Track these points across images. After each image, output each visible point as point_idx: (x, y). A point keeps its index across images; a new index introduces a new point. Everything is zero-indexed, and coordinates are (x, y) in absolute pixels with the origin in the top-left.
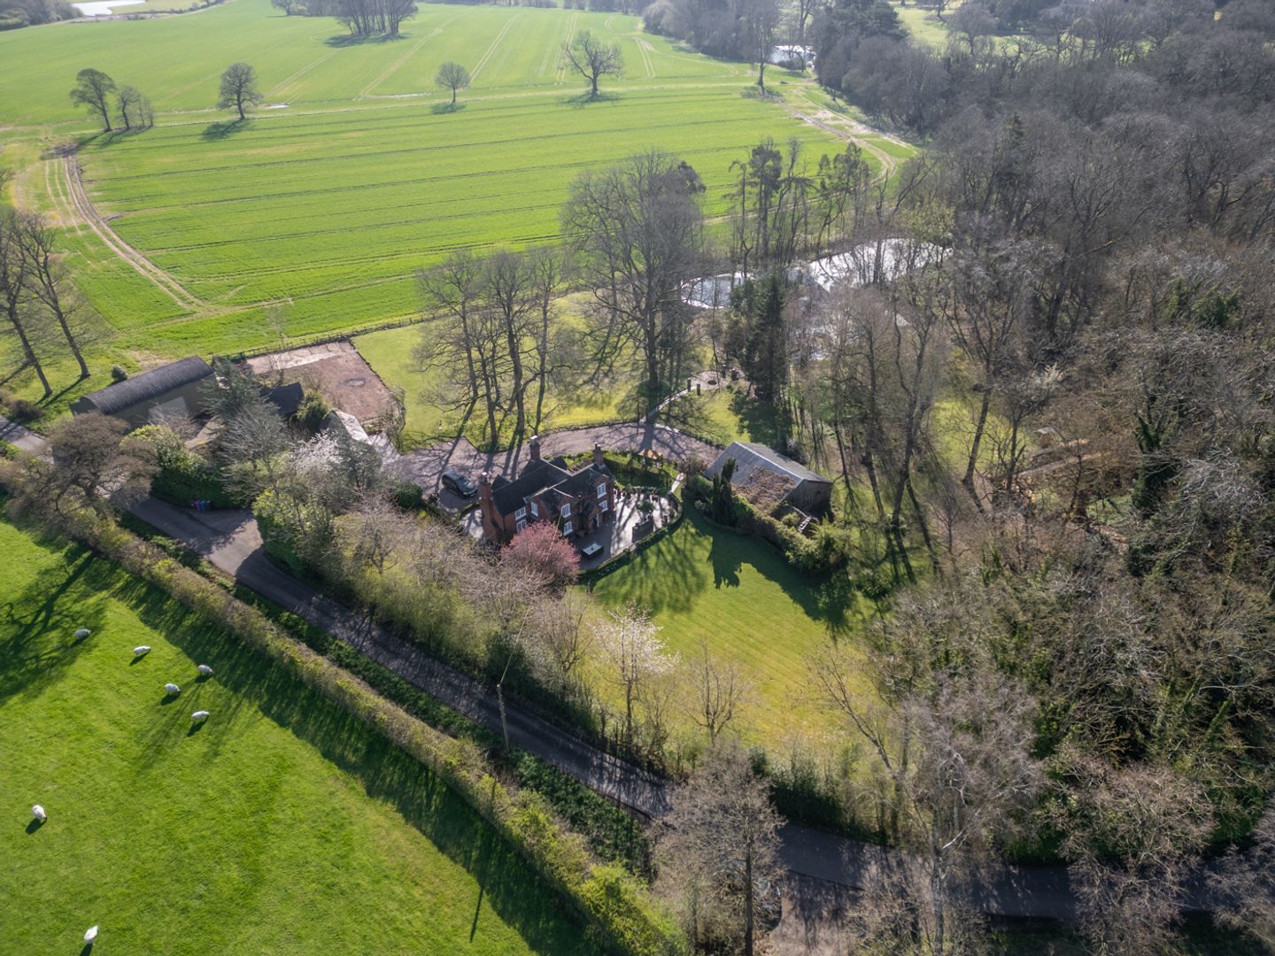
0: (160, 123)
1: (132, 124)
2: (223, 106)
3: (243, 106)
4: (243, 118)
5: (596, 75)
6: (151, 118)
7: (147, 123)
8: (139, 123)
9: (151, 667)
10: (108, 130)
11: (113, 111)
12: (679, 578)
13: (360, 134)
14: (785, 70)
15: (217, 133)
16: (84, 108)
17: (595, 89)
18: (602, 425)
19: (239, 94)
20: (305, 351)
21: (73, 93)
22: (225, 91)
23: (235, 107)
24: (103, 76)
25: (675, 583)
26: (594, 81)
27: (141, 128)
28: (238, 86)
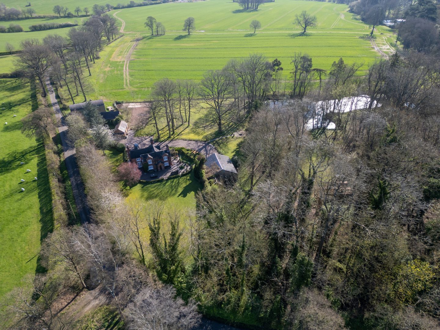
0: (166, 34)
1: (159, 33)
2: (185, 30)
3: (190, 30)
4: (189, 34)
5: (306, 27)
6: (164, 32)
7: (163, 34)
8: (161, 33)
9: (28, 175)
10: (153, 35)
11: (154, 30)
12: (171, 190)
13: (217, 41)
14: (390, 29)
15: (180, 38)
16: (147, 28)
17: (305, 31)
18: (194, 140)
19: (189, 26)
20: (139, 104)
21: (145, 23)
22: (185, 26)
23: (187, 31)
24: (154, 19)
25: (168, 192)
26: (305, 29)
27: (161, 35)
28: (189, 24)
